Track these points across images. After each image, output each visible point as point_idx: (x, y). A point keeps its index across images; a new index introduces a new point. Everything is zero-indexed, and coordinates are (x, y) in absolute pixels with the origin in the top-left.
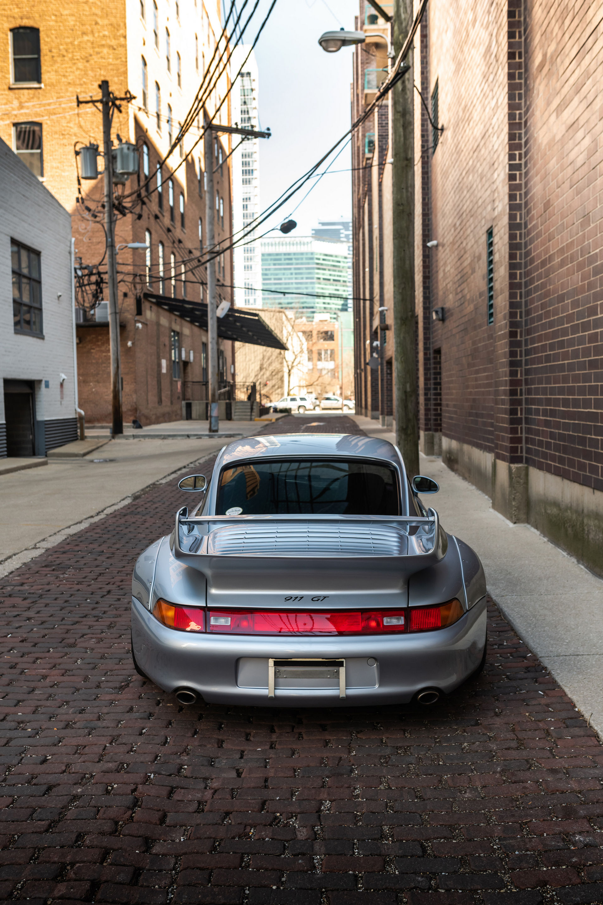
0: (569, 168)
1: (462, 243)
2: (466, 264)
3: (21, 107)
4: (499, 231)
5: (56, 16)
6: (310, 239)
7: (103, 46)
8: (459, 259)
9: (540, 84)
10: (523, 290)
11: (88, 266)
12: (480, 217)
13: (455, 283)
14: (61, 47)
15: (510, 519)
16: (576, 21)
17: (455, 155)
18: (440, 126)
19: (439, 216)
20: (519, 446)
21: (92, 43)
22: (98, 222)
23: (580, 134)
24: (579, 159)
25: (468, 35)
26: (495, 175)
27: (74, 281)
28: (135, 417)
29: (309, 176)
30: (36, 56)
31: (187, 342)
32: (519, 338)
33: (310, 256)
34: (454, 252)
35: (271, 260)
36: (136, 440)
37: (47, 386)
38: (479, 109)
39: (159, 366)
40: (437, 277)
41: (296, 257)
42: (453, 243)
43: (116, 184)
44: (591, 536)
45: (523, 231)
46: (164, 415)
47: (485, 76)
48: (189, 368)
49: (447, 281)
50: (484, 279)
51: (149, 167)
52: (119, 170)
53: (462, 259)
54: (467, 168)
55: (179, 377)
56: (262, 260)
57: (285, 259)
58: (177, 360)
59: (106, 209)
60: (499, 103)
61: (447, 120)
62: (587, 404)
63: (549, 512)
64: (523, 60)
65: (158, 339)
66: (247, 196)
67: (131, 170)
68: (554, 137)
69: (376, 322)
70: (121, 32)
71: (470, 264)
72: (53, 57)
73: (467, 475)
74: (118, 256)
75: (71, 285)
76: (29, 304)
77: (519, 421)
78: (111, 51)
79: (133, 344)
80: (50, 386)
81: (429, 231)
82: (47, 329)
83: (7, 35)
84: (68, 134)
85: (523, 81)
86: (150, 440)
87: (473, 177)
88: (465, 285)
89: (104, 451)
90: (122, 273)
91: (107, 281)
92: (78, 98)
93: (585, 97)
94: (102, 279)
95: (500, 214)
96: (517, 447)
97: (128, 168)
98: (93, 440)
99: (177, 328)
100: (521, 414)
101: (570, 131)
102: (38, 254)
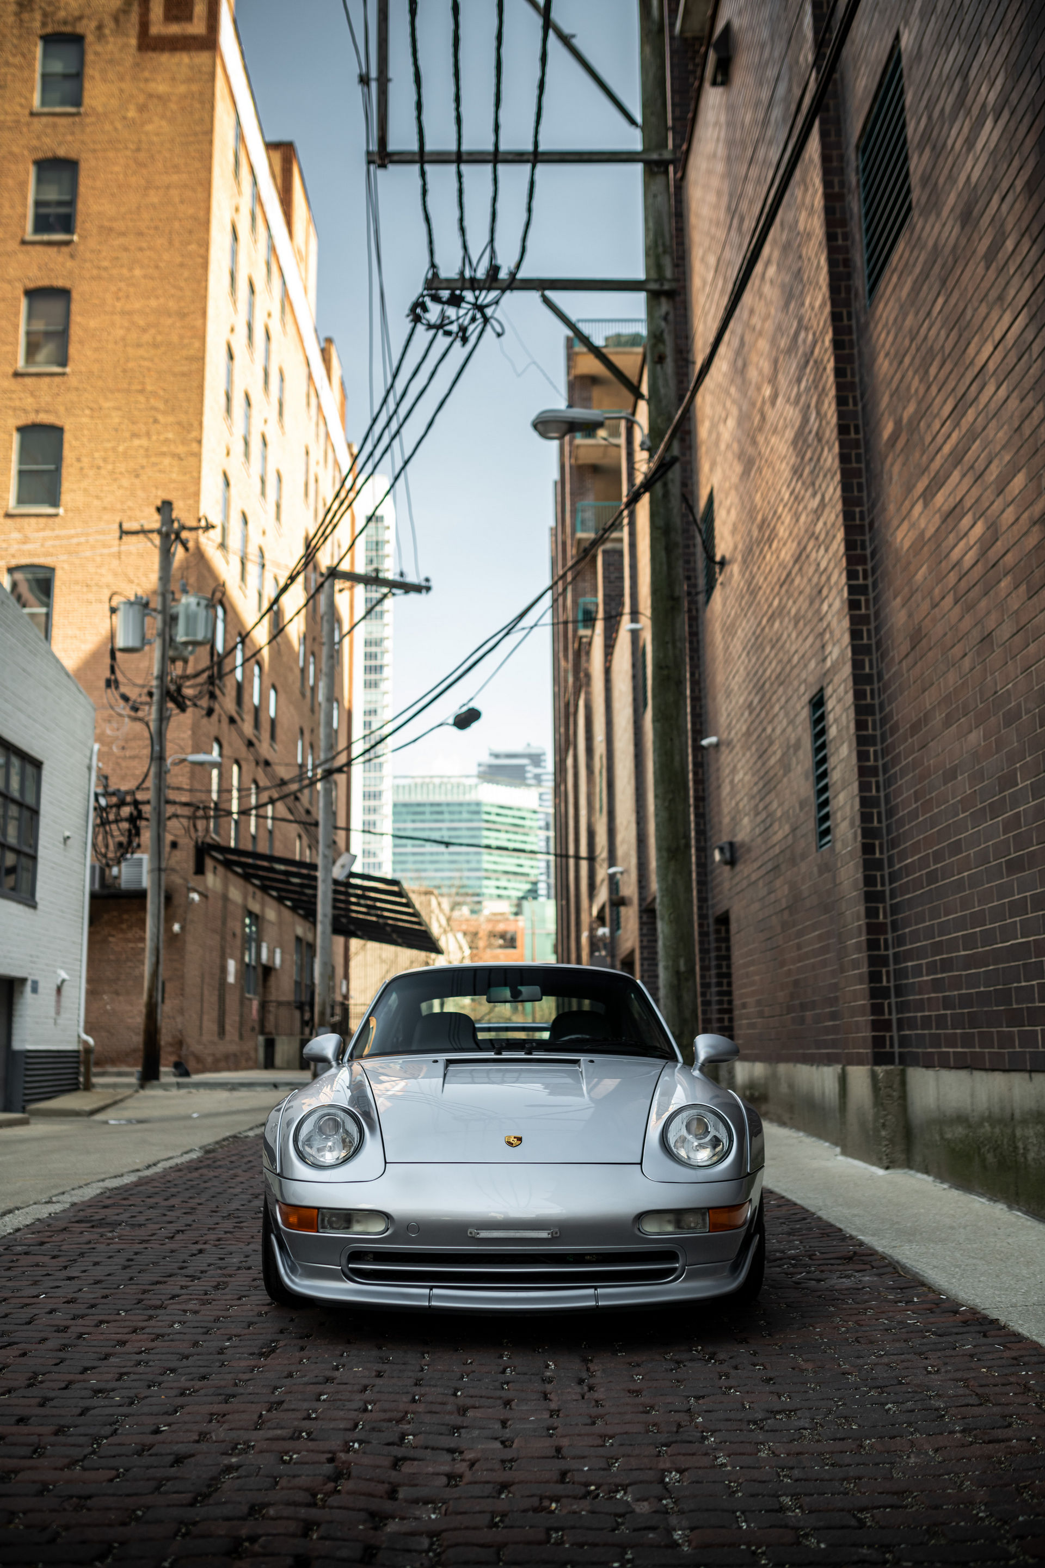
0: (952, 574)
1: (764, 730)
2: (772, 761)
3: (26, 540)
4: (834, 691)
5: (91, 409)
6: (474, 781)
7: (163, 454)
8: (760, 757)
9: (892, 465)
10: (881, 779)
11: (119, 790)
12: (796, 683)
13: (753, 797)
14: (97, 455)
15: (879, 1163)
16: (948, 366)
17: (747, 597)
18: (718, 558)
19: (721, 697)
20: (888, 1034)
21: (147, 450)
22: (140, 719)
23: (967, 521)
24: (967, 557)
25: (763, 418)
26: (825, 607)
27: (92, 814)
28: (180, 1057)
29: (509, 629)
30: (52, 467)
31: (271, 932)
32: (877, 855)
33: (474, 808)
34: (749, 749)
35: (408, 813)
36: (183, 1092)
37: (35, 990)
38: (787, 521)
39: (224, 970)
40: (719, 795)
41: (452, 809)
42: (748, 734)
43: (173, 660)
44: (1031, 1155)
45: (876, 686)
46: (227, 1057)
47: (797, 472)
48: (273, 981)
49: (738, 798)
50: (807, 778)
51: (225, 641)
52: (181, 638)
53: (765, 757)
54: (770, 612)
55: (255, 993)
56: (394, 813)
57: (432, 813)
58: (253, 963)
59: (155, 698)
60: (827, 499)
61: (731, 545)
62: (1007, 933)
63: (949, 1136)
64: (861, 436)
65: (224, 922)
66: (372, 707)
67: (200, 637)
68: (922, 533)
69: (603, 895)
70: (194, 434)
71: (781, 760)
72: (82, 469)
73: (786, 1117)
74: (168, 776)
75: (87, 822)
76: (17, 847)
77: (885, 993)
78: (175, 462)
79: (182, 928)
80: (40, 989)
81: (701, 724)
82: (39, 895)
83: (11, 435)
84: (97, 585)
85: (863, 466)
86: (208, 1092)
87: (781, 623)
88: (773, 794)
89: (126, 1109)
90: (174, 803)
91: (147, 816)
92: (121, 526)
93: (972, 467)
94: (140, 812)
95: (835, 668)
96: (884, 1037)
97: (195, 634)
98: (105, 1090)
99: (256, 908)
100: (888, 981)
101: (949, 520)
102: (37, 765)
